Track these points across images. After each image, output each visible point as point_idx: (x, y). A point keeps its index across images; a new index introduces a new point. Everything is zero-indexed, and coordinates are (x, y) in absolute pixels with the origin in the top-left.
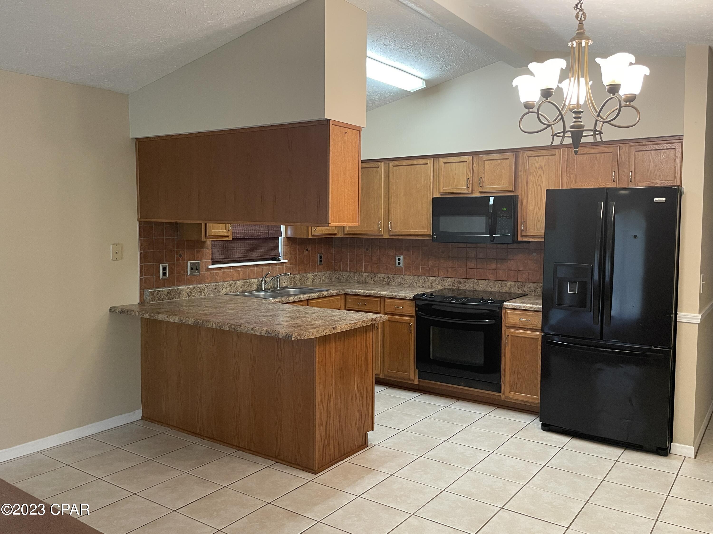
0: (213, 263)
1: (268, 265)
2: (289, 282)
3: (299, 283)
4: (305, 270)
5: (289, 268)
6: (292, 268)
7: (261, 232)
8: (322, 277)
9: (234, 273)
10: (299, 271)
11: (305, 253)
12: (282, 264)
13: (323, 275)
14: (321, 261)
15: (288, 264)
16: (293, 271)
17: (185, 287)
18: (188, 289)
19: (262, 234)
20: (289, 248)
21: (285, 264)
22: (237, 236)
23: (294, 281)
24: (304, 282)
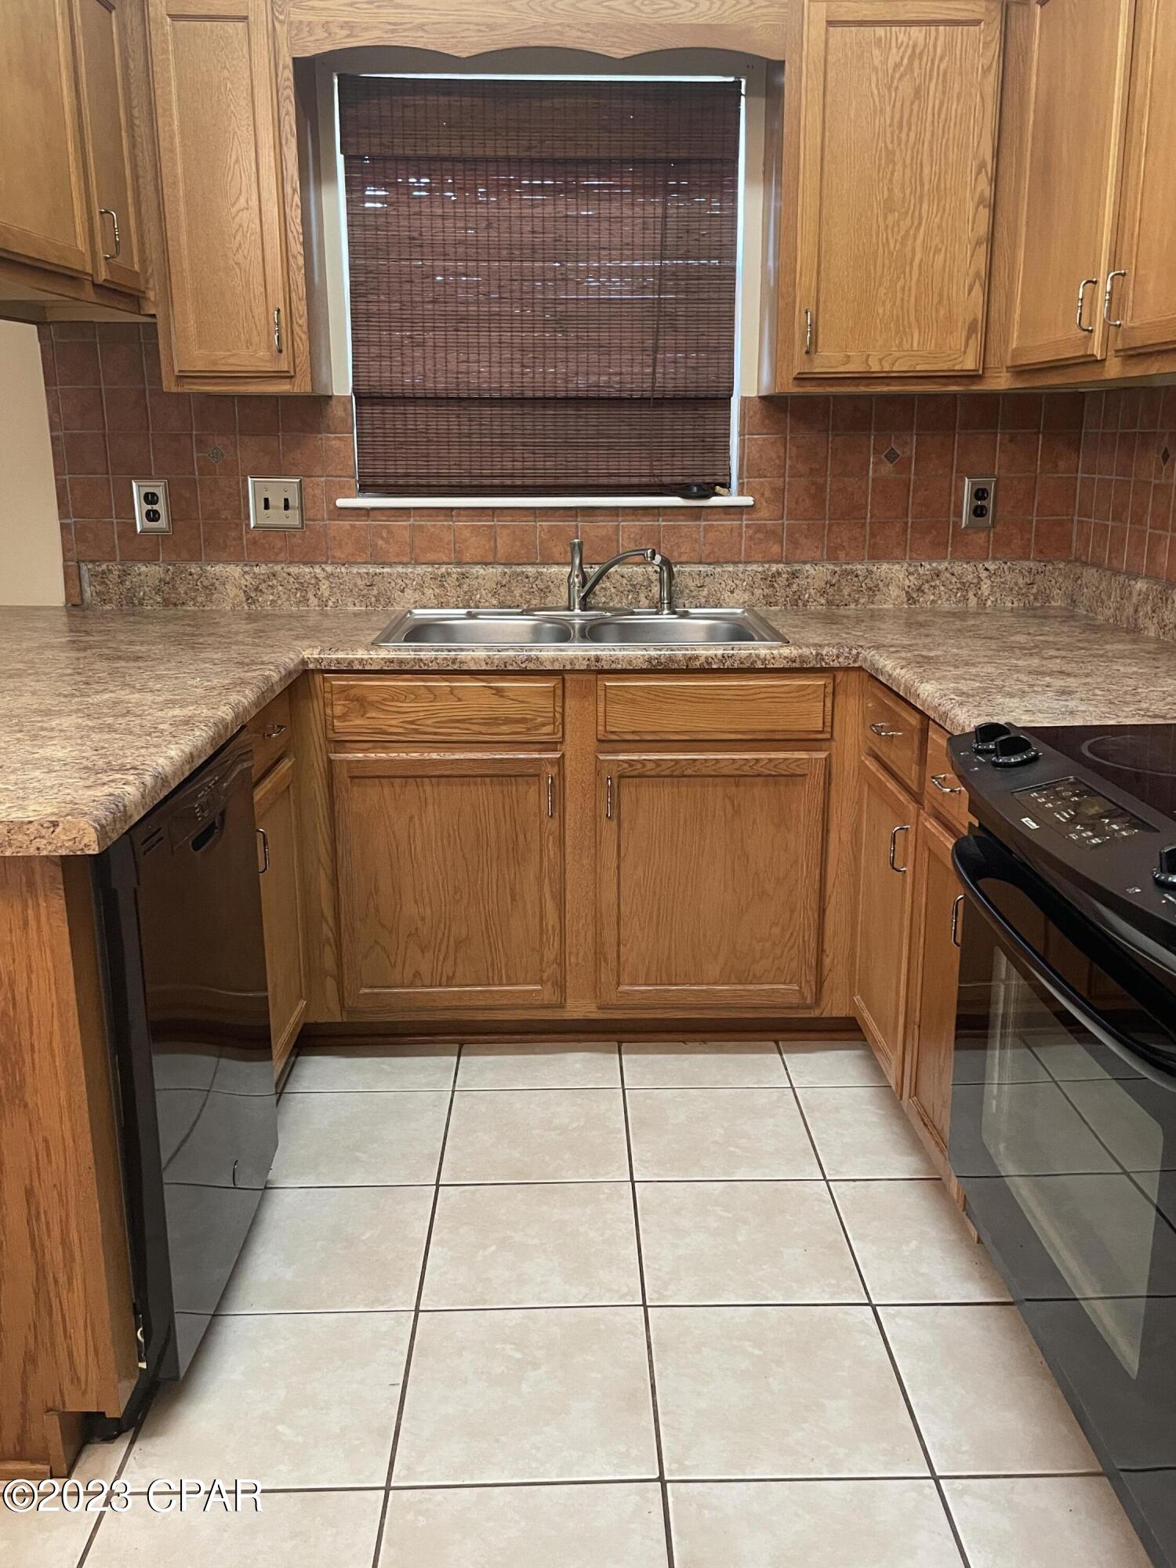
0: (364, 489)
1: (644, 515)
2: (758, 592)
3: (823, 601)
4: (873, 546)
5: (773, 532)
6: (791, 535)
7: (610, 374)
8: (978, 586)
9: (467, 533)
10: (836, 549)
11: (878, 469)
12: (726, 514)
13: (984, 574)
14: (978, 512)
15: (764, 513)
16: (795, 543)
17: (234, 571)
18: (247, 577)
19: (617, 378)
20: (773, 443)
21: (748, 514)
22: (479, 389)
23: (789, 591)
24: (857, 601)
